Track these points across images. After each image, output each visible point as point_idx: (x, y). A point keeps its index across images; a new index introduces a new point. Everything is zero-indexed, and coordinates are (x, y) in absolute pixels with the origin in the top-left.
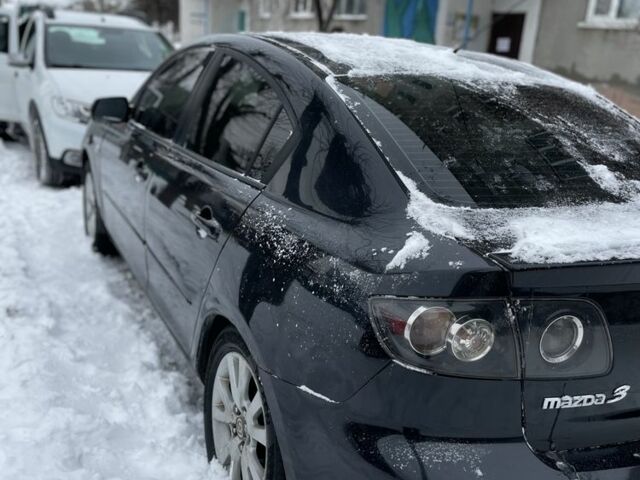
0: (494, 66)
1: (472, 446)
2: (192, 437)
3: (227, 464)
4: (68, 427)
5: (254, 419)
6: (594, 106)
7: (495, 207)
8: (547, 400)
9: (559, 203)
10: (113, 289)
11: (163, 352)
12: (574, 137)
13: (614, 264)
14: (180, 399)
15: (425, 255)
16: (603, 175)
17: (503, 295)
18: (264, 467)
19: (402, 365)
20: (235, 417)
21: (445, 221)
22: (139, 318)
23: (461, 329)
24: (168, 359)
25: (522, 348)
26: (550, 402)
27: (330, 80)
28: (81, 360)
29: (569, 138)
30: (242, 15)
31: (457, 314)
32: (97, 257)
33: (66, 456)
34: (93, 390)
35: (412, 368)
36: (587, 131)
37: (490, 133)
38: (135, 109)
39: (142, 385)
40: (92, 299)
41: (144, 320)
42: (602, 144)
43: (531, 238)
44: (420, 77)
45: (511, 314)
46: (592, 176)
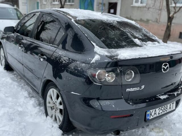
0: (111, 17)
1: (112, 101)
2: (41, 112)
3: (52, 117)
4: (8, 112)
5: (59, 103)
6: (135, 26)
7: (114, 48)
8: (127, 89)
9: (128, 47)
10: (12, 79)
11: (29, 94)
12: (130, 33)
13: (139, 59)
14: (36, 104)
15: (99, 59)
16: (137, 41)
17: (117, 67)
18: (62, 115)
19: (96, 84)
20: (53, 104)
21: (103, 52)
22: (21, 86)
23: (108, 75)
24: (31, 95)
25: (121, 78)
26: (128, 90)
27: (73, 20)
28: (7, 97)
29: (129, 33)
30: (38, 3)
31: (107, 72)
32: (6, 71)
33: (9, 119)
34: (12, 104)
35: (98, 84)
36: (133, 31)
37: (111, 32)
38: (16, 30)
39: (25, 102)
40: (6, 82)
41: (22, 86)
42: (137, 34)
43: (122, 54)
44: (94, 19)
45: (118, 70)
46: (135, 41)
